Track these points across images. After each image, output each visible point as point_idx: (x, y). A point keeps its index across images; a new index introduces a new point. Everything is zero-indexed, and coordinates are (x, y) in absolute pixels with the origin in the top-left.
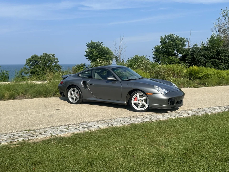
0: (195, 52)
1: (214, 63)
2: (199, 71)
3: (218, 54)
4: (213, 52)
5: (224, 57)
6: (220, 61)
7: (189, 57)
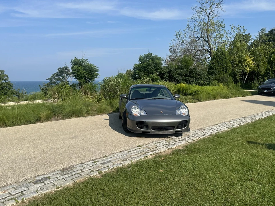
0: (172, 71)
1: (188, 81)
2: (186, 87)
3: (191, 73)
4: (187, 70)
5: (195, 75)
6: (193, 79)
7: (166, 75)
